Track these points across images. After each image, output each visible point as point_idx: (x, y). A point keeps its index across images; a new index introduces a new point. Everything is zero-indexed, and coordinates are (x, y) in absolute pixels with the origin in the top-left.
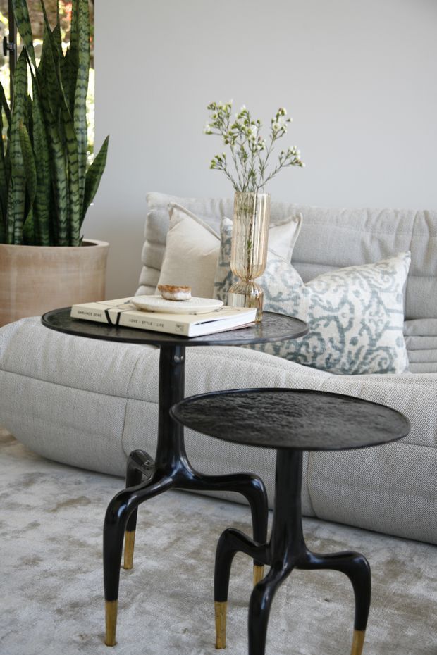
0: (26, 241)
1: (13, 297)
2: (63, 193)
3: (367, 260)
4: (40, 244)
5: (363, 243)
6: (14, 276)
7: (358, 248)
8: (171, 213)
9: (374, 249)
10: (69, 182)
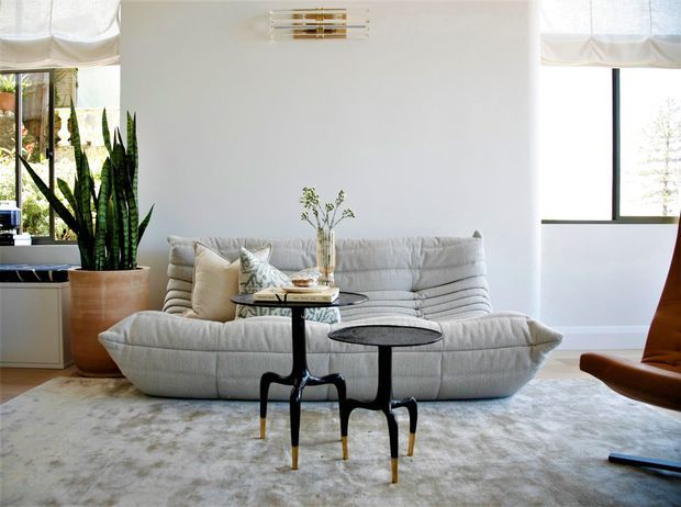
0: (106, 268)
1: (103, 303)
2: (127, 238)
3: (307, 267)
4: (114, 269)
5: (303, 258)
6: (104, 290)
7: (300, 259)
8: (195, 247)
9: (309, 259)
10: (130, 231)
